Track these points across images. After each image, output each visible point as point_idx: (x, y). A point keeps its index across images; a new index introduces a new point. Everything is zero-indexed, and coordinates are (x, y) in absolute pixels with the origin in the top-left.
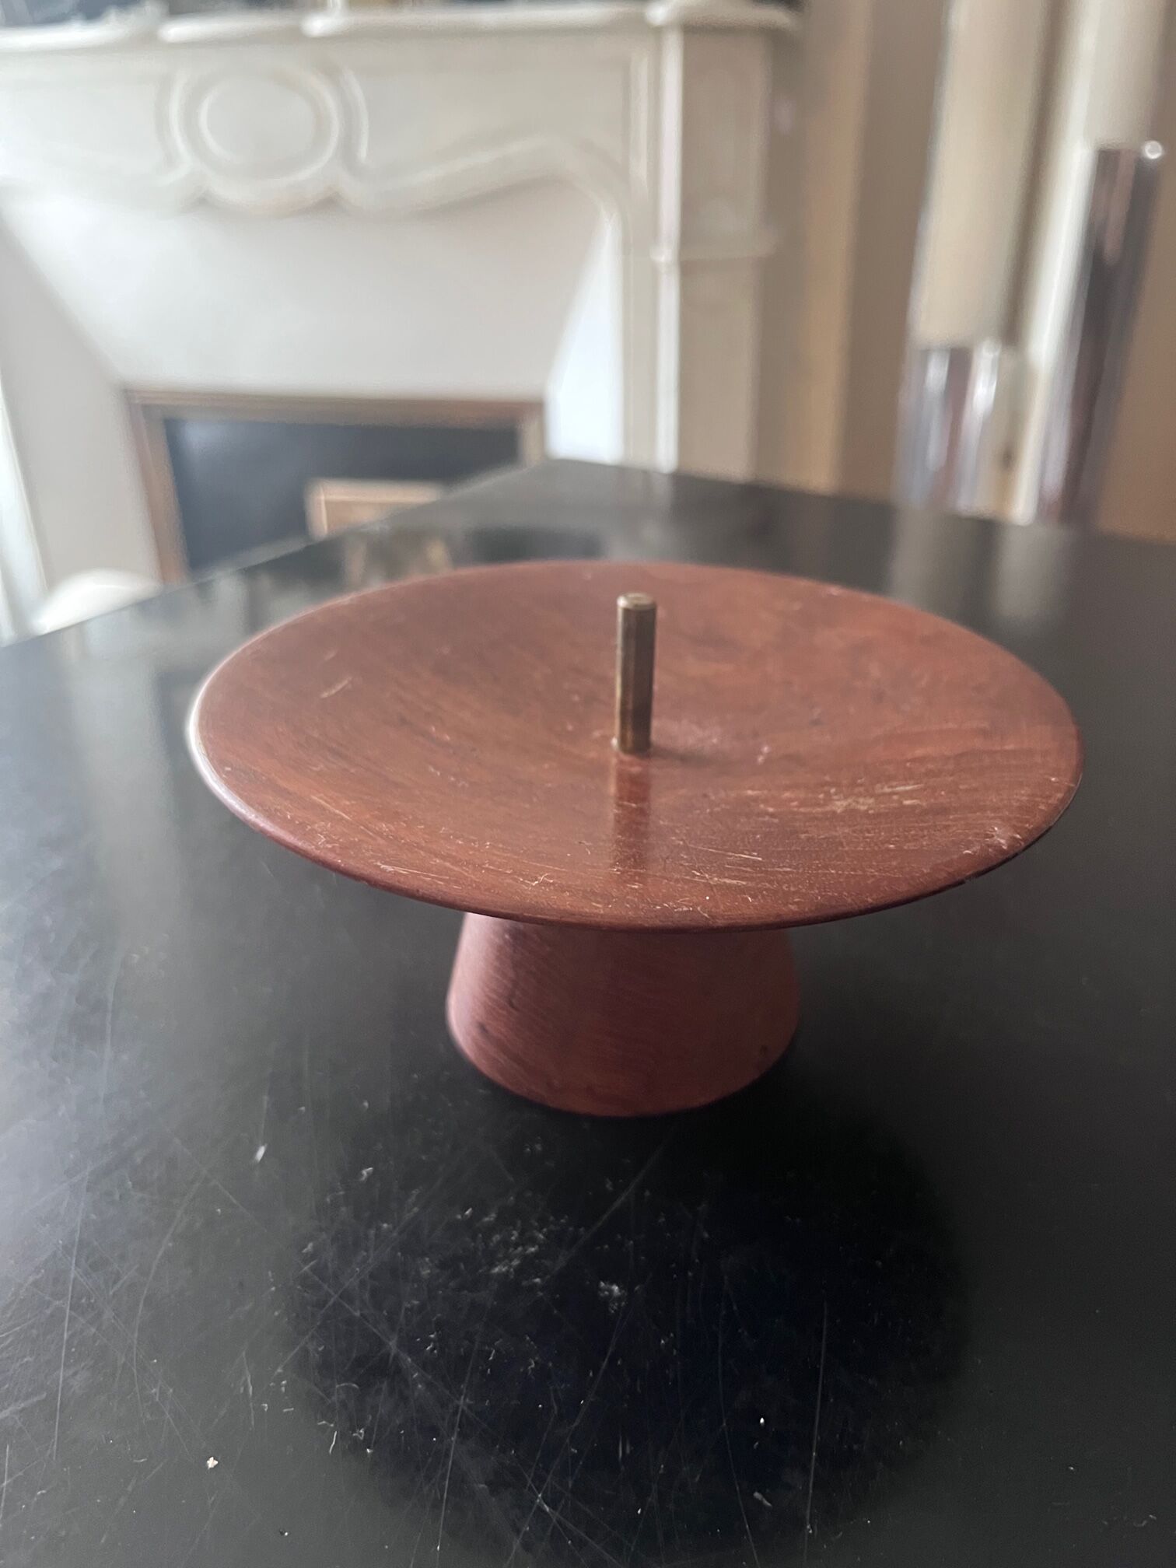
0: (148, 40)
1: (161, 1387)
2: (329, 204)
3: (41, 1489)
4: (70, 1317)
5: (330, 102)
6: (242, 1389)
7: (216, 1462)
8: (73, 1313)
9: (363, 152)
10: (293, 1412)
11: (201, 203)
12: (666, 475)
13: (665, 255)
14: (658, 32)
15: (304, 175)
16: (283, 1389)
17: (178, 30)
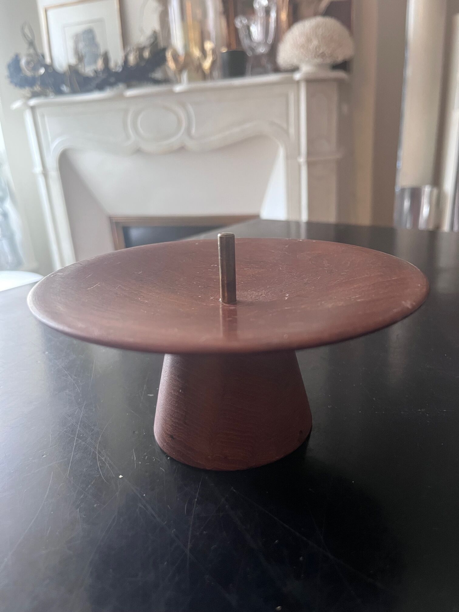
0: (121, 97)
1: (105, 458)
2: (182, 149)
3: (62, 483)
4: (76, 440)
5: (182, 115)
6: (132, 458)
7: (122, 476)
8: (77, 439)
9: (193, 131)
10: (149, 464)
11: (138, 151)
12: (305, 223)
13: (302, 159)
14: (298, 82)
15: (173, 140)
16: (146, 459)
17: (131, 93)
